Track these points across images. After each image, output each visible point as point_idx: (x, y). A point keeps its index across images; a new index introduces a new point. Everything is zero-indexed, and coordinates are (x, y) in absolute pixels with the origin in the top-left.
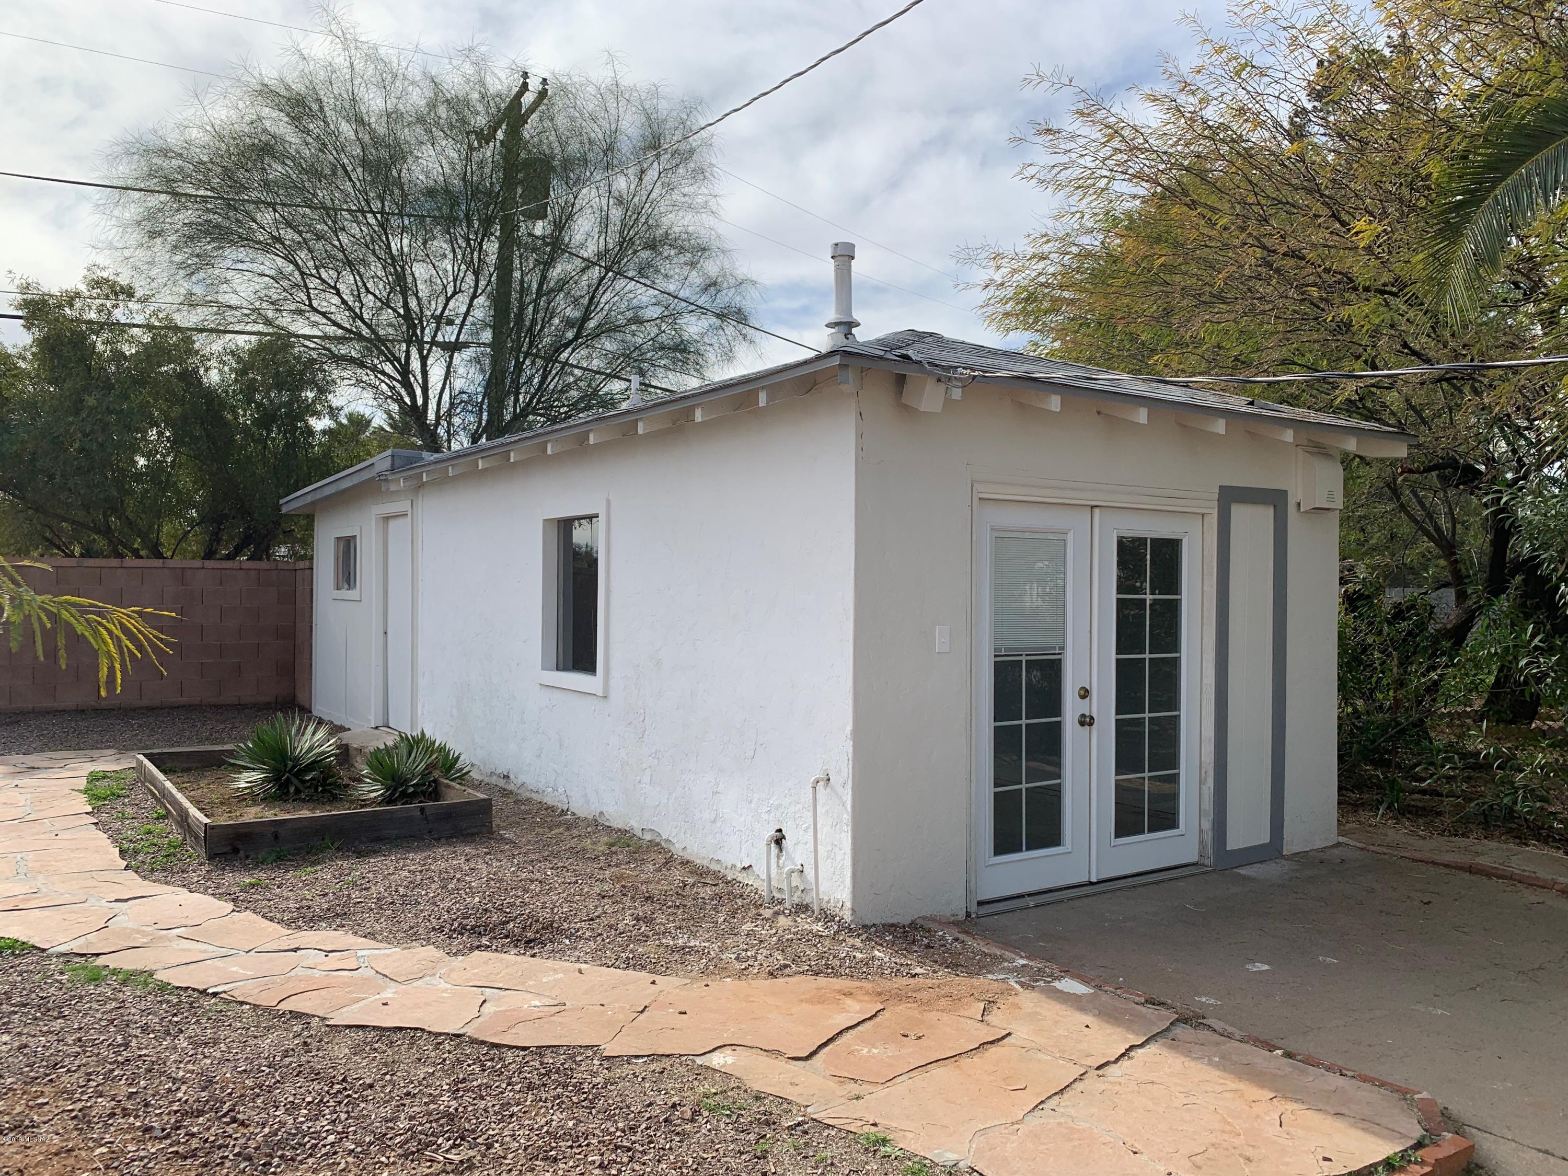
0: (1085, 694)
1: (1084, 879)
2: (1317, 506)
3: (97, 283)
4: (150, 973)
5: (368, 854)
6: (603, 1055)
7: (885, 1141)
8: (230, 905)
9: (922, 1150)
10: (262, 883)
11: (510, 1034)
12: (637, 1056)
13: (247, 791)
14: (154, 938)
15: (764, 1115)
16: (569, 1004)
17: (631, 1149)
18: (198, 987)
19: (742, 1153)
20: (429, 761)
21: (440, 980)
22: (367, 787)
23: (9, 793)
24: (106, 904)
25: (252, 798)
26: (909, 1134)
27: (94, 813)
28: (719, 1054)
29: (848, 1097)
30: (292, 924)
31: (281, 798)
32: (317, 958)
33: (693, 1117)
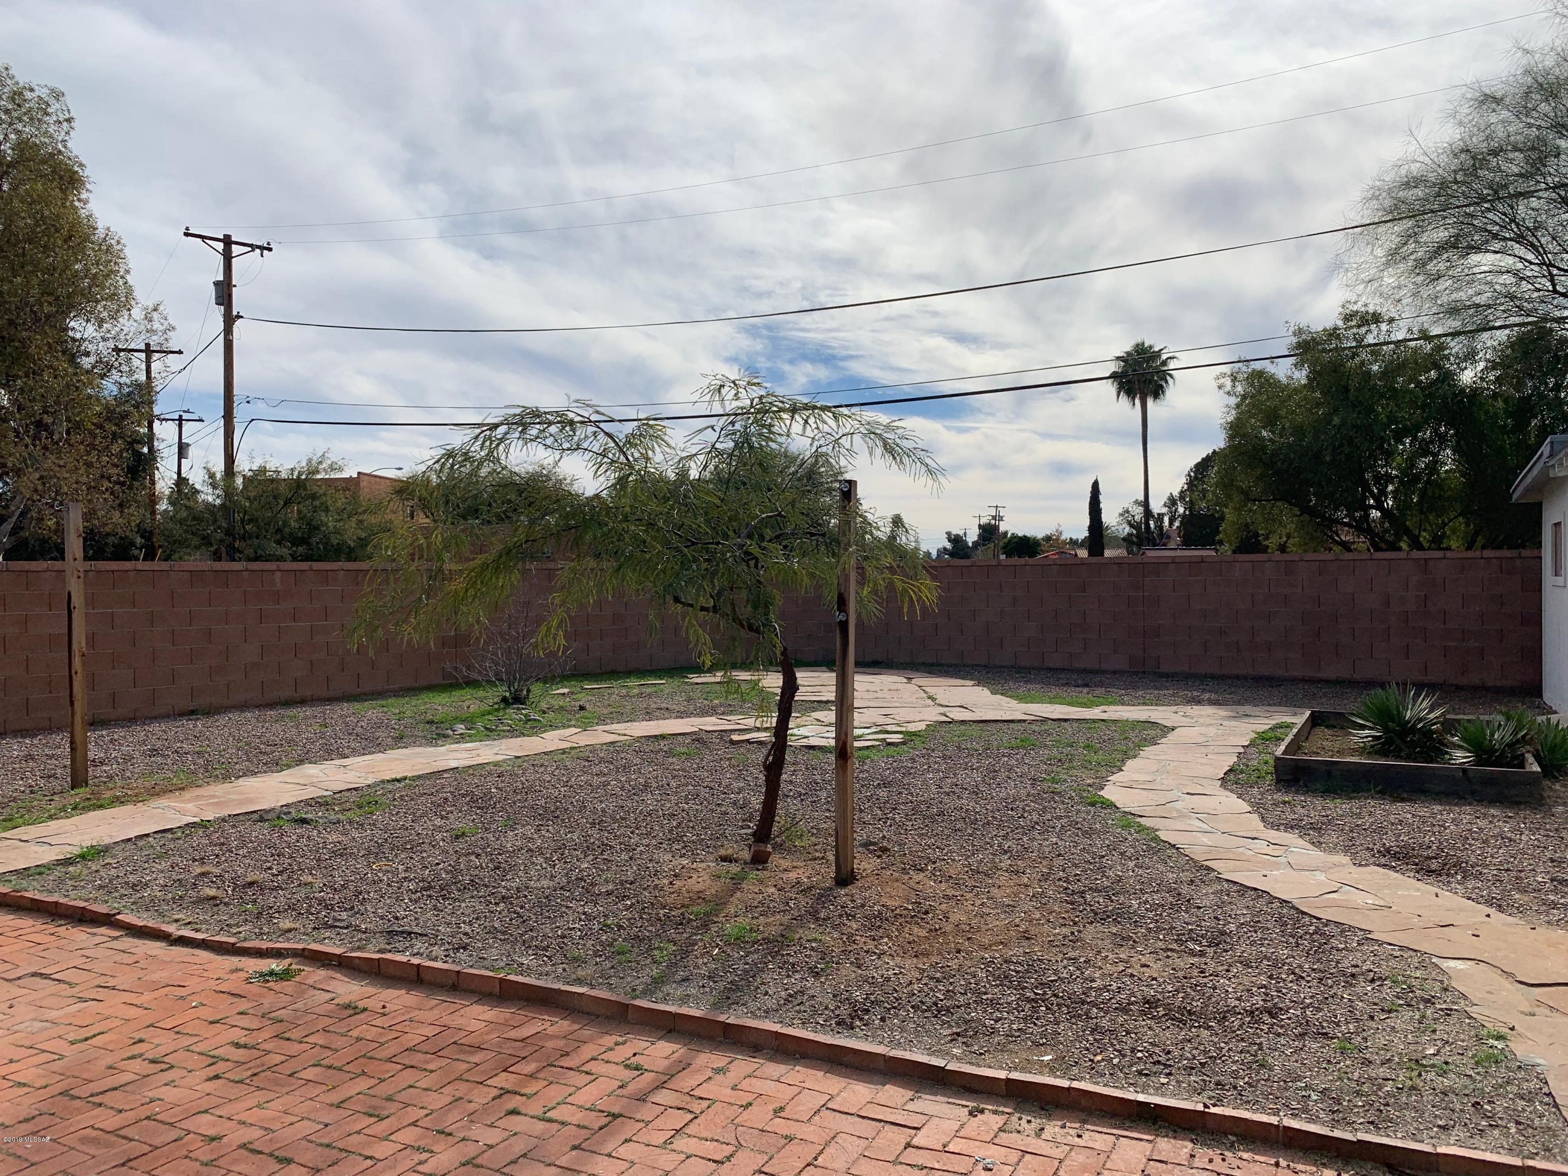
3: (1349, 317)
4: (1157, 830)
5: (1403, 800)
6: (1366, 938)
7: (1499, 1037)
8: (1250, 809)
9: (1521, 1050)
10: (1293, 802)
11: (1319, 910)
12: (1390, 944)
13: (1362, 745)
14: (1182, 816)
15: (1433, 997)
16: (1394, 908)
17: (1303, 978)
18: (1173, 843)
19: (1375, 1004)
20: (1519, 736)
21: (1324, 875)
22: (1459, 754)
23: (1211, 728)
24: (1180, 794)
25: (1362, 751)
26: (1531, 1043)
27: (1247, 746)
28: (1460, 962)
29: (1522, 1013)
30: (1275, 826)
31: (1384, 753)
32: (1260, 845)
33: (1373, 981)
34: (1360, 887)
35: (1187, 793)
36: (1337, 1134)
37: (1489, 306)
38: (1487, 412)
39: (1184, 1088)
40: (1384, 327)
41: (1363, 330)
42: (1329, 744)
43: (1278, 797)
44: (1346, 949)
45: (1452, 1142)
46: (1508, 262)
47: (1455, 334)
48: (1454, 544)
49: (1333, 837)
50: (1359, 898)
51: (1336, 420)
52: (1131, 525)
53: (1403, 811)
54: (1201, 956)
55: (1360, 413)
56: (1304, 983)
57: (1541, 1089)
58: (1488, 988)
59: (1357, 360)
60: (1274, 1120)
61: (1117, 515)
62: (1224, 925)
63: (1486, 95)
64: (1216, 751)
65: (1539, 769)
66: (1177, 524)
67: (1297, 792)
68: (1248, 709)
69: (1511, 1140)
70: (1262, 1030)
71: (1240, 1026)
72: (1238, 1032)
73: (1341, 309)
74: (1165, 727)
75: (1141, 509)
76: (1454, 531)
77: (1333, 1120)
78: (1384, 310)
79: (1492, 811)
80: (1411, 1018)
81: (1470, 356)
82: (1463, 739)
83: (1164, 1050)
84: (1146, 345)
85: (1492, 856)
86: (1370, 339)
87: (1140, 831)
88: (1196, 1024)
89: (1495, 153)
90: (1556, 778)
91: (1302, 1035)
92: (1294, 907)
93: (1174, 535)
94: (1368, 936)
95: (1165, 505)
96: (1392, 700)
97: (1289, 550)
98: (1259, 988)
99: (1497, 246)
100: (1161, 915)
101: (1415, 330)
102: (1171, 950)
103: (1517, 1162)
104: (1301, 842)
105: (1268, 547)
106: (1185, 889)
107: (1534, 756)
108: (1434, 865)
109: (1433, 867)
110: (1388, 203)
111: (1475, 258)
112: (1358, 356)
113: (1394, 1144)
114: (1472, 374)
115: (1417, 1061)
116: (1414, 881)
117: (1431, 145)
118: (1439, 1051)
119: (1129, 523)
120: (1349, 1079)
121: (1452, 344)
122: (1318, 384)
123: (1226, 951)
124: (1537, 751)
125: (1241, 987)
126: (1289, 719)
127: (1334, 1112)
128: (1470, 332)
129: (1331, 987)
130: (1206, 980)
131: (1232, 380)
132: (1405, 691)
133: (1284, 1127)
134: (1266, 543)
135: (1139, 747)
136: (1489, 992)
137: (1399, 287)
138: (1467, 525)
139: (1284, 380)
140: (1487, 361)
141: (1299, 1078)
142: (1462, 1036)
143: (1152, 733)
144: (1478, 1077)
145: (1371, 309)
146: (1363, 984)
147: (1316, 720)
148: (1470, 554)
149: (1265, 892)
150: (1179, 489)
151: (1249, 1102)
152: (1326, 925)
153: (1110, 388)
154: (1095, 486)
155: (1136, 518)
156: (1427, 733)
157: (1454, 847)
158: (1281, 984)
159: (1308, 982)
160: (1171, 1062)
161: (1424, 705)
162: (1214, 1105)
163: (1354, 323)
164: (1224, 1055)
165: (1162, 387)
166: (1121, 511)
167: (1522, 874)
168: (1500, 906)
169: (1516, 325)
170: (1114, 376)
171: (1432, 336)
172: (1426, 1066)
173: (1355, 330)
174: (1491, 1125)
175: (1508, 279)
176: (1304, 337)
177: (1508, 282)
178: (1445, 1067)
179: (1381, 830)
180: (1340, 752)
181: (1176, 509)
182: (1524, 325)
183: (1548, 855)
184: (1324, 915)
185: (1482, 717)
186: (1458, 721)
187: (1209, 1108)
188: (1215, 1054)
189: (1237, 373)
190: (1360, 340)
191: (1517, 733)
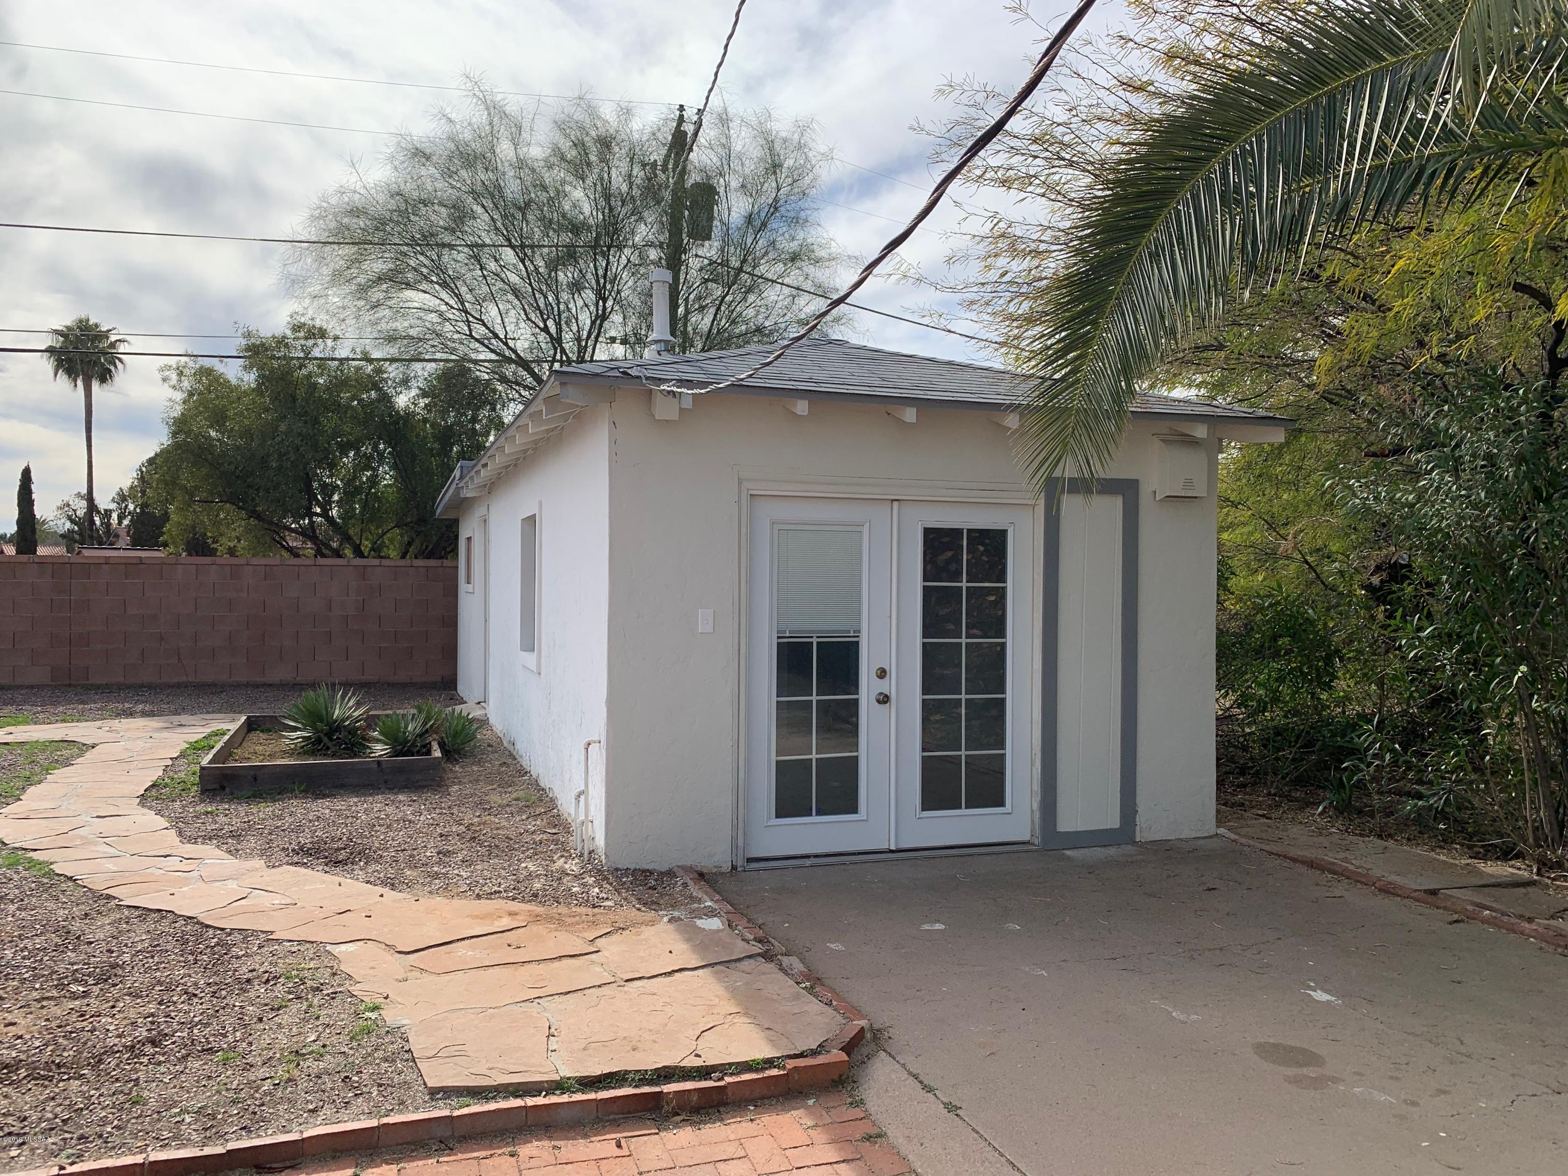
0: (882, 673)
1: (884, 846)
2: (1168, 494)
3: (297, 328)
4: (52, 863)
5: (324, 796)
6: (268, 938)
7: (376, 1008)
8: (168, 825)
9: (391, 1016)
10: (216, 812)
11: (226, 920)
12: (290, 941)
13: (293, 746)
14: (87, 842)
15: (322, 984)
16: (299, 904)
17: (195, 995)
18: (69, 875)
19: (266, 1005)
20: (428, 726)
21: (235, 882)
22: (379, 747)
23: (138, 742)
24: (88, 819)
25: (291, 753)
26: (400, 1006)
27: (176, 758)
28: (350, 944)
29: (397, 980)
30: (193, 840)
31: (313, 753)
32: (173, 862)
33: (268, 981)
34: (270, 889)
35: (98, 817)
36: (208, 1151)
37: (420, 340)
38: (418, 436)
39: (39, 1155)
40: (329, 342)
41: (310, 342)
42: (261, 748)
43: (201, 808)
44: (246, 955)
45: (318, 1123)
46: (433, 302)
47: (393, 360)
48: (393, 554)
49: (252, 842)
50: (266, 900)
51: (283, 427)
52: (72, 521)
53: (323, 808)
54: (83, 997)
55: (306, 422)
56: (196, 1000)
57: (403, 1047)
58: (371, 965)
59: (304, 372)
60: (139, 1159)
61: (55, 508)
62: (118, 957)
63: (417, 149)
64: (140, 766)
65: (440, 755)
66: (126, 522)
67: (222, 801)
68: (184, 718)
69: (372, 1104)
70: (141, 1063)
71: (118, 1065)
72: (114, 1073)
73: (289, 318)
74: (85, 745)
75: (84, 504)
76: (392, 541)
77: (205, 1137)
78: (330, 327)
79: (401, 797)
80: (299, 1010)
81: (405, 382)
82: (381, 733)
83: (19, 1118)
84: (91, 323)
85: (393, 840)
86: (316, 353)
87: (29, 868)
88: (66, 1077)
89: (424, 203)
90: (456, 760)
91: (184, 1058)
92: (198, 923)
93: (123, 533)
94: (270, 937)
95: (113, 500)
96: (322, 700)
97: (238, 553)
98: (145, 1018)
99: (425, 286)
100: (41, 960)
101: (358, 350)
102: (48, 998)
103: (374, 1123)
104: (218, 852)
105: (216, 550)
106: (76, 926)
107: (439, 744)
108: (342, 855)
109: (340, 858)
110: (333, 225)
111: (409, 294)
112: (306, 367)
113: (263, 1143)
114: (406, 399)
115: (297, 1052)
116: (321, 874)
117: (371, 181)
118: (319, 1036)
119: (69, 518)
120: (227, 1090)
121: (390, 369)
122: (266, 388)
123: (115, 985)
124: (442, 738)
125: (125, 1022)
126: (225, 726)
127: (206, 1129)
128: (405, 360)
129: (225, 998)
130: (85, 1023)
131: (178, 374)
132: (334, 690)
133: (151, 1163)
134: (215, 546)
135: (47, 771)
136: (373, 968)
137: (344, 308)
138: (402, 535)
139: (234, 381)
140: (419, 388)
141: (175, 1104)
142: (342, 1016)
143: (66, 753)
144: (351, 1052)
145: (318, 323)
146: (257, 987)
147: (251, 726)
148: (403, 563)
149: (170, 912)
150: (129, 484)
151: (114, 1148)
152: (230, 935)
153: (46, 365)
154: (26, 476)
155: (78, 513)
156: (352, 731)
157: (362, 836)
158: (171, 1008)
159: (201, 998)
160: (27, 1130)
161: (351, 704)
162: (72, 1164)
163: (302, 334)
164: (94, 1103)
165: (110, 371)
166: (59, 504)
167: (415, 852)
168: (393, 885)
169: (441, 360)
170: (50, 350)
171: (373, 359)
172: (304, 1055)
173: (303, 342)
174: (356, 1095)
175: (433, 317)
176: (253, 340)
177: (435, 321)
178: (322, 1050)
179: (299, 829)
180: (272, 756)
181: (126, 506)
182: (447, 361)
183: (439, 830)
184: (227, 924)
185: (398, 712)
186: (378, 716)
187: (64, 1168)
188: (82, 1106)
189: (184, 367)
190: (307, 351)
191: (426, 724)
